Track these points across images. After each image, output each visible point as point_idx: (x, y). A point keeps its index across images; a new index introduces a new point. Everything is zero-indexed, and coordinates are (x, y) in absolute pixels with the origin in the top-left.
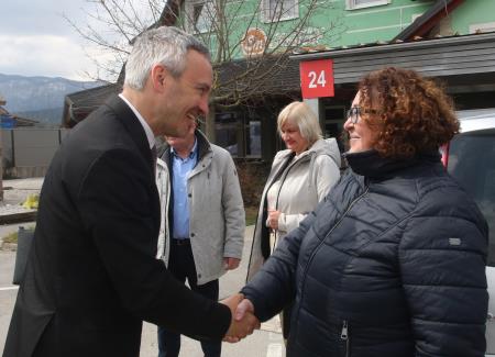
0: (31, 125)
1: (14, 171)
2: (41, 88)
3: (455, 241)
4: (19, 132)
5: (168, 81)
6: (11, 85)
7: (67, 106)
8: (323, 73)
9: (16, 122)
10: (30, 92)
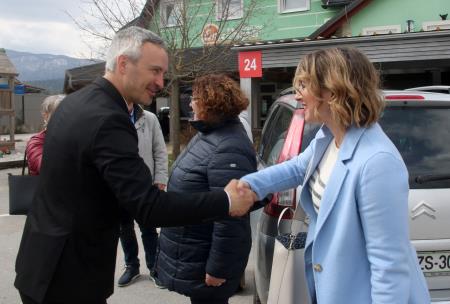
0: (38, 92)
1: (24, 127)
2: (47, 64)
3: (233, 165)
4: (28, 97)
5: (129, 66)
6: (22, 60)
7: (67, 78)
8: (254, 61)
9: (27, 90)
10: (38, 66)
